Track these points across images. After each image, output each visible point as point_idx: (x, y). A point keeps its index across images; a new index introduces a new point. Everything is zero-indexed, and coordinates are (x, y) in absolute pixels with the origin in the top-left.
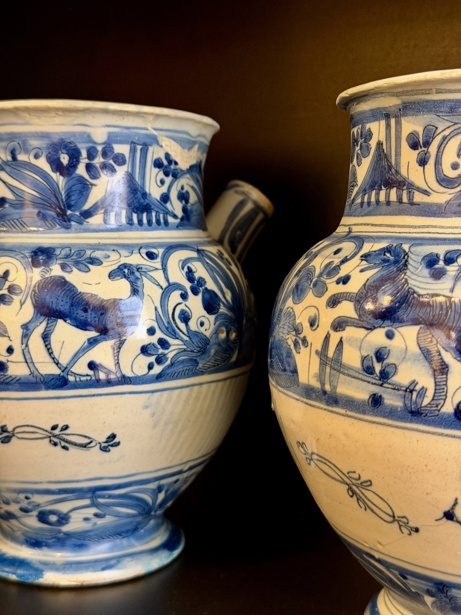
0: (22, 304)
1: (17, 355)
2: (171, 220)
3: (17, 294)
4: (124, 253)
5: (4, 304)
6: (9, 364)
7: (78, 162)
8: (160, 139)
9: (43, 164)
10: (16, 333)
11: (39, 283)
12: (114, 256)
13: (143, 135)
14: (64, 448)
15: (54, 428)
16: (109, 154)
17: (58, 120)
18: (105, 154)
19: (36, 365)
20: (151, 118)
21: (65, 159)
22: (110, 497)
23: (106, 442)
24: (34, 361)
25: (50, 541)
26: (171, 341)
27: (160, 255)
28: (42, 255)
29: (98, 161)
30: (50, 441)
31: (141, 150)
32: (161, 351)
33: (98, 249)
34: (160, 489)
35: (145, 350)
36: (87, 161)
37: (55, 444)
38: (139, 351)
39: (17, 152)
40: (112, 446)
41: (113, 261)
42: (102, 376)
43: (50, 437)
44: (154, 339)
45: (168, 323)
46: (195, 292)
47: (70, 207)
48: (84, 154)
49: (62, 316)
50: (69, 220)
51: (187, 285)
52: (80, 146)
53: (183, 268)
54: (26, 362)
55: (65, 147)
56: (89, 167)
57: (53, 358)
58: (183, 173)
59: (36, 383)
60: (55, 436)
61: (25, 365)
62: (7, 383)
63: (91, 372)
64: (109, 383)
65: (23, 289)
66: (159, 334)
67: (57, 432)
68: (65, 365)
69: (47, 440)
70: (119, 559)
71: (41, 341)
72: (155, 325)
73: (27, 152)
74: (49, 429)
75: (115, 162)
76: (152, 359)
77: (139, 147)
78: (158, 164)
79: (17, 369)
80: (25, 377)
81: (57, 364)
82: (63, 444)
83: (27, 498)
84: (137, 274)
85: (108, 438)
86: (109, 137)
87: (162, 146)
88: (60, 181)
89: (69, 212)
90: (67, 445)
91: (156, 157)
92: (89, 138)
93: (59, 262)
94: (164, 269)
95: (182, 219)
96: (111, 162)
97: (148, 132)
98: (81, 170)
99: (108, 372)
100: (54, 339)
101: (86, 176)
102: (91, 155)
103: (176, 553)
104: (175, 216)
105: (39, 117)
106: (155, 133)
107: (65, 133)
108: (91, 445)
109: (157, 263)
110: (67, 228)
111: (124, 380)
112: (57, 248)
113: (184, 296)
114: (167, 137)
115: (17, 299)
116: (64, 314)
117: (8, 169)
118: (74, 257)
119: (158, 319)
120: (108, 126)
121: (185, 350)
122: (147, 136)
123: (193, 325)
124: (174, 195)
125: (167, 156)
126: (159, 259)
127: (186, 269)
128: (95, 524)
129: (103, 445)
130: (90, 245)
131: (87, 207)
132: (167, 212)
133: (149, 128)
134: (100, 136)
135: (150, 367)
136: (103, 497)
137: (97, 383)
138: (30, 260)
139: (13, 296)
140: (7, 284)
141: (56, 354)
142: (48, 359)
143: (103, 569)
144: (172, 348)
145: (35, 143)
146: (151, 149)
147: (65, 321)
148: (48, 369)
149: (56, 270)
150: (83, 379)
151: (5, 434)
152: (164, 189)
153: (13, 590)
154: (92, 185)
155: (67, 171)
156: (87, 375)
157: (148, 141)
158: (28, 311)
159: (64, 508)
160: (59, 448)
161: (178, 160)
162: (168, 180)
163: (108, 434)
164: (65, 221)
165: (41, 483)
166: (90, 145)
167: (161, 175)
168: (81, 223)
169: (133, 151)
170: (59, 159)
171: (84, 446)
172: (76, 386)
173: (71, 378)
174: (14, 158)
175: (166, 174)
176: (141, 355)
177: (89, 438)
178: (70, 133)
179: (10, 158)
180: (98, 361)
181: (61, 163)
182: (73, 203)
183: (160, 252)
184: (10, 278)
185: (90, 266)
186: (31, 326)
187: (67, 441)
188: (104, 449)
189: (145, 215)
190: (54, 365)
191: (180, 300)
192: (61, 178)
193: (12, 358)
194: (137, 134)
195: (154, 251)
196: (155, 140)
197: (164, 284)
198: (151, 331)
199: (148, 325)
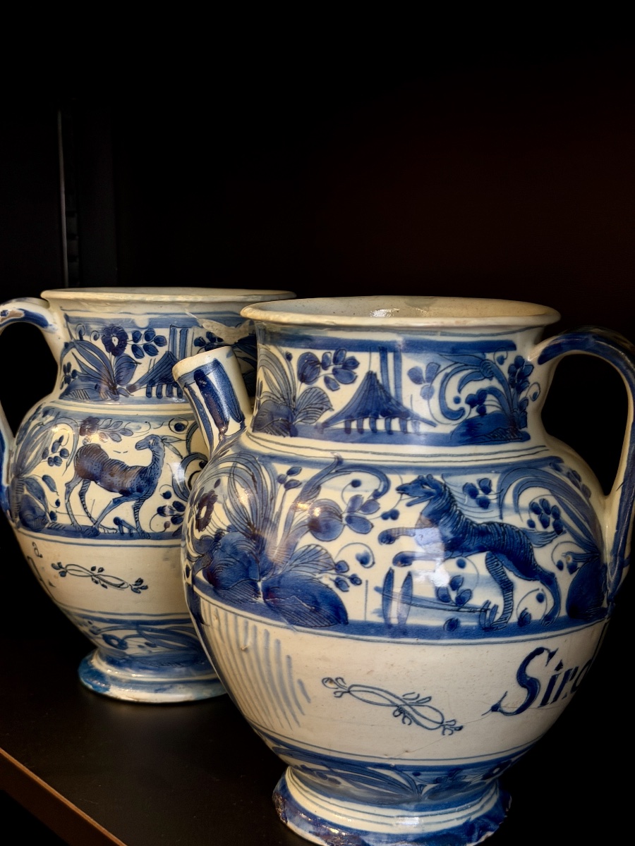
0: (67, 466)
1: (62, 508)
3: (65, 457)
4: (154, 424)
5: (56, 465)
6: (57, 514)
7: (126, 344)
8: (199, 321)
9: (99, 344)
10: (61, 489)
11: (81, 449)
12: (145, 428)
13: (182, 319)
14: (103, 586)
15: (93, 569)
16: (151, 337)
17: (108, 309)
18: (147, 338)
19: (75, 517)
20: (188, 305)
21: (115, 341)
22: (152, 630)
23: (135, 585)
24: (74, 514)
25: (121, 661)
27: (188, 427)
28: (90, 423)
29: (142, 343)
30: (93, 579)
31: (180, 332)
32: (176, 512)
33: (133, 421)
35: (161, 512)
36: (132, 343)
37: (96, 582)
38: (156, 512)
39: (83, 334)
40: (141, 588)
41: (142, 432)
42: (126, 530)
43: (91, 576)
44: (169, 503)
45: (184, 489)
47: (119, 382)
48: (130, 337)
49: (95, 478)
50: (118, 393)
51: (208, 454)
52: (127, 330)
54: (68, 514)
55: (115, 331)
56: (135, 349)
57: (87, 513)
59: (76, 532)
60: (95, 576)
61: (67, 516)
62: (57, 530)
63: (116, 527)
64: (131, 536)
65: (70, 453)
66: (174, 498)
67: (96, 572)
68: (96, 519)
69: (90, 578)
70: (172, 684)
71: (78, 498)
72: (171, 490)
73: (89, 334)
74: (90, 570)
75: (157, 343)
76: (168, 519)
77: (178, 330)
78: (198, 343)
79: (63, 520)
80: (67, 525)
81: (90, 517)
82: (102, 583)
83: (90, 623)
84: (161, 444)
85: (137, 582)
86: (150, 323)
87: (202, 327)
88: (112, 359)
89: (118, 386)
90: (105, 584)
91: (196, 336)
92: (133, 324)
93: (99, 431)
94: (188, 440)
96: (153, 343)
97: (186, 316)
98: (128, 351)
99: (130, 528)
100: (88, 496)
101: (132, 356)
102: (136, 339)
105: (94, 306)
106: (194, 316)
107: (114, 319)
108: (124, 586)
109: (182, 435)
110: (116, 399)
111: (144, 535)
112: (102, 418)
113: (203, 465)
114: (207, 319)
115: (65, 461)
116: (96, 477)
117: (77, 346)
118: (111, 428)
119: (174, 485)
120: (149, 314)
122: (187, 320)
125: (209, 335)
126: (186, 431)
128: (150, 652)
129: (134, 587)
130: (128, 416)
131: (132, 382)
133: (187, 313)
134: (142, 322)
135: (166, 526)
136: (147, 630)
137: (122, 536)
138: (79, 428)
139: (63, 459)
140: (61, 448)
141: (89, 510)
142: (83, 513)
145: (94, 327)
146: (190, 331)
147: (96, 483)
148: (84, 521)
149: (95, 438)
150: (110, 531)
151: (62, 570)
154: (137, 363)
155: (117, 351)
156: (113, 529)
157: (187, 324)
158: (71, 473)
159: (120, 634)
160: (99, 585)
161: (221, 337)
163: (136, 579)
164: (115, 394)
165: (94, 612)
166: (135, 329)
168: (127, 396)
169: (173, 334)
170: (111, 340)
171: (119, 586)
172: (105, 537)
173: (101, 530)
174: (81, 338)
176: (158, 516)
177: (121, 580)
178: (118, 319)
179: (78, 338)
181: (113, 344)
182: (122, 378)
183: (188, 424)
184: (63, 443)
185: (123, 437)
186: (72, 485)
187: (104, 581)
188: (136, 591)
190: (88, 519)
191: (199, 468)
192: (113, 357)
193: (59, 509)
194: (177, 319)
195: (184, 423)
196: (194, 323)
197: (184, 454)
198: (167, 496)
199: (164, 490)
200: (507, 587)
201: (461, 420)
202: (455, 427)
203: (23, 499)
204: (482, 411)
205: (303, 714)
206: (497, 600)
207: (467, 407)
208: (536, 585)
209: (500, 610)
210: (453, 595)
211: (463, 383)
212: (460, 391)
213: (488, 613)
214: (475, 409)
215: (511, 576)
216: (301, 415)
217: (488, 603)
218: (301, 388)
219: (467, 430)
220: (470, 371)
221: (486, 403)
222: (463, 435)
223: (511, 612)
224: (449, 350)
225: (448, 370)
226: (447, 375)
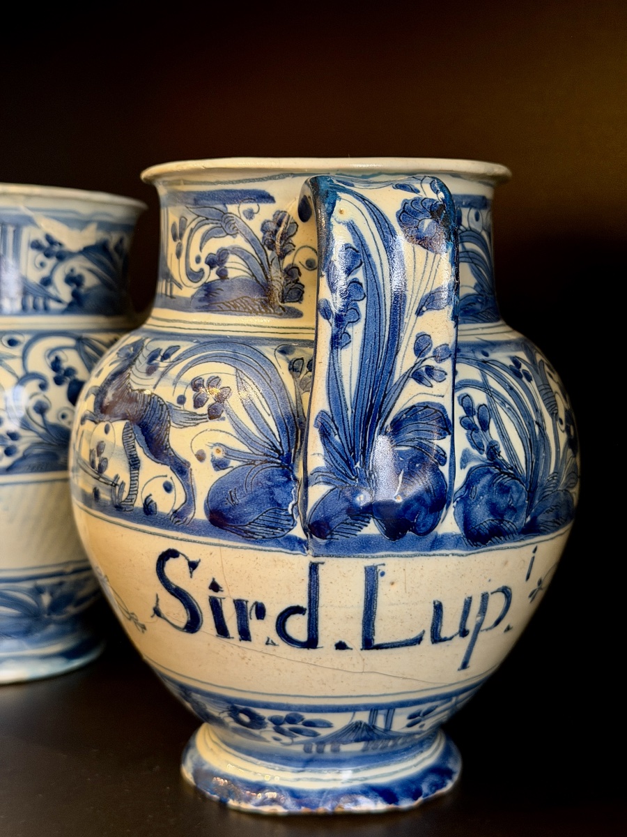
2: (53, 305)
8: (34, 219)
13: (14, 215)
20: (21, 198)
26: (22, 433)
27: (25, 342)
31: (14, 231)
32: (9, 442)
44: (2, 431)
46: (58, 381)
51: (50, 375)
53: (49, 356)
58: (71, 255)
72: (4, 415)
76: (1, 450)
77: (11, 229)
78: (36, 245)
87: (39, 228)
91: (32, 239)
94: (24, 357)
95: (70, 305)
97: (20, 212)
104: (59, 301)
106: (29, 213)
109: (17, 351)
113: (43, 387)
114: (45, 216)
119: (8, 408)
121: (39, 444)
122: (19, 217)
123: (51, 417)
124: (59, 278)
125: (48, 238)
126: (21, 347)
127: (53, 358)
132: (48, 297)
133: (21, 208)
144: (23, 440)
146: (25, 231)
152: (45, 272)
157: (20, 222)
161: (64, 241)
162: (51, 262)
167: (41, 257)
169: (3, 234)
175: (48, 255)
183: (25, 338)
191: (38, 390)
194: (7, 215)
195: (19, 338)
196: (30, 221)
197: (20, 373)
200: (134, 464)
201: (200, 283)
202: (195, 291)
204: (222, 275)
207: (206, 268)
211: (205, 239)
212: (201, 249)
214: (214, 270)
219: (206, 295)
220: (211, 226)
221: (227, 265)
222: (200, 300)
223: (136, 494)
224: (192, 202)
225: (193, 225)
226: (192, 230)
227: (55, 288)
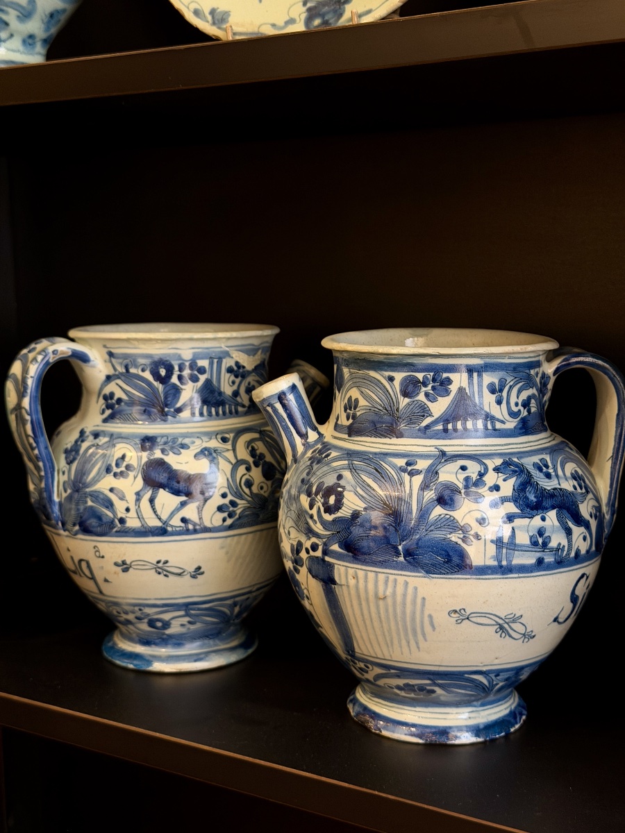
0: (135, 478)
1: (133, 513)
2: (240, 409)
3: (131, 471)
4: (205, 439)
5: (123, 478)
6: (127, 519)
7: (172, 374)
8: (231, 353)
9: (147, 375)
10: (131, 498)
11: (146, 463)
12: (198, 442)
13: (219, 352)
14: (166, 576)
15: (158, 562)
16: (194, 367)
17: (158, 346)
18: (191, 367)
19: (146, 520)
20: (224, 340)
21: (163, 372)
22: (199, 609)
23: (195, 572)
24: (144, 517)
25: (157, 641)
26: (238, 501)
27: (231, 439)
28: (148, 442)
29: (186, 372)
30: (156, 571)
31: (217, 362)
32: (231, 509)
33: (187, 437)
34: (235, 604)
35: (220, 509)
36: (178, 373)
37: (159, 573)
38: (216, 509)
39: (130, 367)
40: (199, 574)
41: (198, 445)
42: (191, 527)
43: (155, 568)
44: (226, 501)
45: (237, 489)
46: (256, 465)
47: (167, 405)
48: (176, 368)
49: (163, 486)
50: (167, 415)
51: (251, 460)
52: (173, 363)
53: (248, 448)
54: (139, 518)
55: (163, 364)
56: (180, 378)
57: (157, 515)
58: (249, 373)
59: (146, 532)
60: (159, 568)
61: (138, 520)
62: (126, 532)
63: (183, 525)
64: (195, 531)
65: (136, 467)
66: (230, 497)
67: (160, 565)
68: (165, 520)
69: (154, 570)
70: (207, 654)
71: (149, 504)
72: (227, 491)
73: (136, 367)
74: (155, 563)
75: (198, 372)
76: (225, 515)
77: (215, 361)
78: (230, 370)
79: (133, 523)
80: (139, 528)
81: (160, 519)
82: (165, 573)
83: (140, 610)
84: (214, 455)
85: (196, 569)
86: (194, 356)
87: (232, 358)
88: (160, 387)
89: (166, 409)
90: (168, 574)
91: (228, 365)
92: (179, 357)
93: (160, 447)
94: (234, 450)
95: (249, 407)
96: (196, 372)
97: (222, 349)
98: (174, 380)
99: (195, 525)
100: (157, 502)
101: (177, 383)
102: (181, 369)
103: (250, 651)
104: (243, 406)
105: (144, 344)
106: (227, 349)
107: (163, 354)
108: (184, 574)
109: (229, 446)
110: (165, 421)
111: (206, 530)
112: (159, 436)
113: (248, 469)
114: (236, 350)
115: (131, 474)
116: (164, 485)
117: (123, 378)
118: (170, 444)
119: (229, 487)
120: (193, 348)
121: (249, 508)
122: (222, 352)
123: (255, 489)
124: (242, 390)
125: (237, 363)
126: (230, 442)
127: (250, 448)
128: (189, 629)
129: (193, 573)
130: (181, 433)
131: (178, 405)
132: (237, 404)
133: (223, 346)
134: (187, 355)
135: (224, 520)
136: (194, 609)
137: (187, 532)
138: (140, 446)
139: (129, 472)
140: (125, 464)
141: (159, 513)
142: (154, 516)
143: (196, 661)
144: (239, 506)
145: (142, 361)
146: (224, 361)
147: (164, 490)
148: (153, 522)
149: (158, 454)
150: (177, 529)
151: (125, 566)
152: (235, 387)
153: (132, 676)
154: (182, 389)
155: (164, 380)
156: (181, 527)
157: (222, 355)
158: (139, 483)
159: (166, 617)
160: (162, 576)
161: (245, 365)
162: (238, 380)
163: (196, 566)
164: (163, 416)
165: (150, 599)
166: (180, 362)
167: (233, 378)
168: (175, 417)
169: (211, 364)
170: (159, 372)
171: (179, 575)
172: (173, 534)
173: (169, 529)
174: (127, 371)
175: (236, 376)
176: (218, 512)
177: (182, 569)
178: (165, 354)
179: (124, 371)
180: (187, 517)
181: (160, 375)
182: (169, 403)
183: (231, 436)
184: (127, 459)
185: (182, 450)
186: (141, 494)
187: (167, 571)
188: (194, 577)
189: (220, 409)
190: (158, 520)
191: (245, 472)
192: (161, 385)
193: (129, 515)
194: (214, 352)
195: (227, 436)
196: (227, 354)
197: (234, 461)
198: (224, 496)
199: (222, 491)
200: (569, 532)
201: (519, 419)
202: (516, 424)
203: (85, 509)
204: (529, 411)
205: (426, 640)
206: (564, 542)
207: (522, 409)
208: (582, 529)
209: (566, 549)
210: (540, 541)
211: (519, 392)
212: (518, 398)
213: (560, 551)
214: (526, 410)
215: (570, 524)
216: (405, 421)
217: (559, 544)
218: (404, 402)
219: (523, 425)
220: (523, 383)
221: (531, 405)
222: (520, 429)
223: (572, 549)
224: (512, 369)
225: (511, 383)
226: (511, 386)
227: (241, 397)
